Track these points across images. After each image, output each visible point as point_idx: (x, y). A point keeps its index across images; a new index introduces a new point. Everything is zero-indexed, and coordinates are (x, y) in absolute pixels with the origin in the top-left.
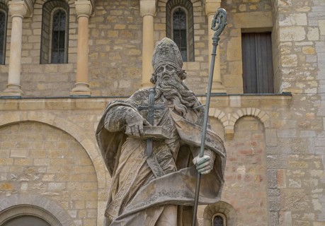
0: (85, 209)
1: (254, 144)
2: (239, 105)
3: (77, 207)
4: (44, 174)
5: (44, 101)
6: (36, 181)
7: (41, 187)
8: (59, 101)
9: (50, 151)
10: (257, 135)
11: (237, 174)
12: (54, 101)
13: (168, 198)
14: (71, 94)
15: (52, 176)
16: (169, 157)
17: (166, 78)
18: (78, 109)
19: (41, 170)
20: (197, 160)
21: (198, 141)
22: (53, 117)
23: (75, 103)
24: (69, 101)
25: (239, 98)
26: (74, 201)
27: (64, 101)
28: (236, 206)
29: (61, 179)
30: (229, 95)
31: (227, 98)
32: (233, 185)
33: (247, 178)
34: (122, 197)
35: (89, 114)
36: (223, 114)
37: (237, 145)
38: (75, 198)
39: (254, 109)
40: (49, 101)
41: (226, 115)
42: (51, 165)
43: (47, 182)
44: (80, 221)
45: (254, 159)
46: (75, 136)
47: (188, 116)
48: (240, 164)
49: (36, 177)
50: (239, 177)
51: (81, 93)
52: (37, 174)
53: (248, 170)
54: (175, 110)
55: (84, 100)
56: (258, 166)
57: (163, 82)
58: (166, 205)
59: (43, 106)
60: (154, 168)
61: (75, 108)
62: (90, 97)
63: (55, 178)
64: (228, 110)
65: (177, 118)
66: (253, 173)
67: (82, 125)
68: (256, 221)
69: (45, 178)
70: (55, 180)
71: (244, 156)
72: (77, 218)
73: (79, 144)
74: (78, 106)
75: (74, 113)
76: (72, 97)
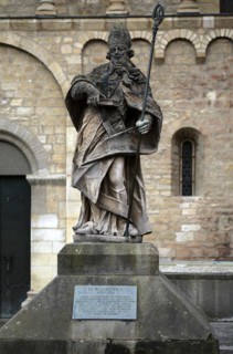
0: (54, 134)
1: (226, 68)
2: (213, 26)
3: (47, 132)
4: (12, 98)
5: (8, 21)
6: (4, 106)
7: (10, 111)
8: (24, 21)
9: (17, 75)
10: (230, 58)
11: (206, 100)
12: (19, 21)
13: (117, 151)
14: (37, 13)
15: (20, 101)
16: (119, 120)
17: (118, 58)
18: (45, 30)
19: (9, 95)
20: (139, 123)
21: (141, 108)
22: (18, 39)
23: (41, 24)
24: (35, 21)
25: (212, 18)
26: (43, 127)
27: (30, 21)
28: (204, 132)
29: (30, 104)
30: (202, 16)
31: (200, 19)
32: (202, 111)
33: (217, 104)
34: (85, 149)
35: (56, 35)
36: (195, 35)
37: (208, 69)
38: (43, 123)
39: (228, 30)
40: (13, 21)
41: (198, 37)
42: (19, 89)
43: (15, 107)
44: (50, 147)
45: (225, 84)
46: (42, 59)
47: (134, 88)
48: (211, 90)
49: (4, 102)
50: (209, 103)
51: (47, 13)
52: (5, 99)
53: (219, 96)
54: (124, 83)
55: (50, 21)
56: (229, 92)
57: (116, 61)
58: (115, 156)
59: (8, 27)
60: (108, 129)
61: (40, 29)
62: (56, 17)
63: (23, 103)
64: (201, 31)
65: (125, 90)
66: (223, 99)
67: (49, 48)
68: (223, 147)
69: (14, 103)
70: (24, 105)
71: (215, 81)
72: (47, 143)
73: (46, 68)
74: (44, 26)
75: (40, 33)
76: (37, 17)
